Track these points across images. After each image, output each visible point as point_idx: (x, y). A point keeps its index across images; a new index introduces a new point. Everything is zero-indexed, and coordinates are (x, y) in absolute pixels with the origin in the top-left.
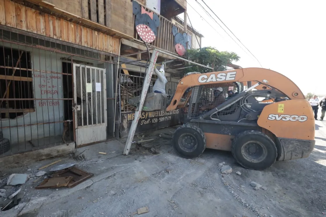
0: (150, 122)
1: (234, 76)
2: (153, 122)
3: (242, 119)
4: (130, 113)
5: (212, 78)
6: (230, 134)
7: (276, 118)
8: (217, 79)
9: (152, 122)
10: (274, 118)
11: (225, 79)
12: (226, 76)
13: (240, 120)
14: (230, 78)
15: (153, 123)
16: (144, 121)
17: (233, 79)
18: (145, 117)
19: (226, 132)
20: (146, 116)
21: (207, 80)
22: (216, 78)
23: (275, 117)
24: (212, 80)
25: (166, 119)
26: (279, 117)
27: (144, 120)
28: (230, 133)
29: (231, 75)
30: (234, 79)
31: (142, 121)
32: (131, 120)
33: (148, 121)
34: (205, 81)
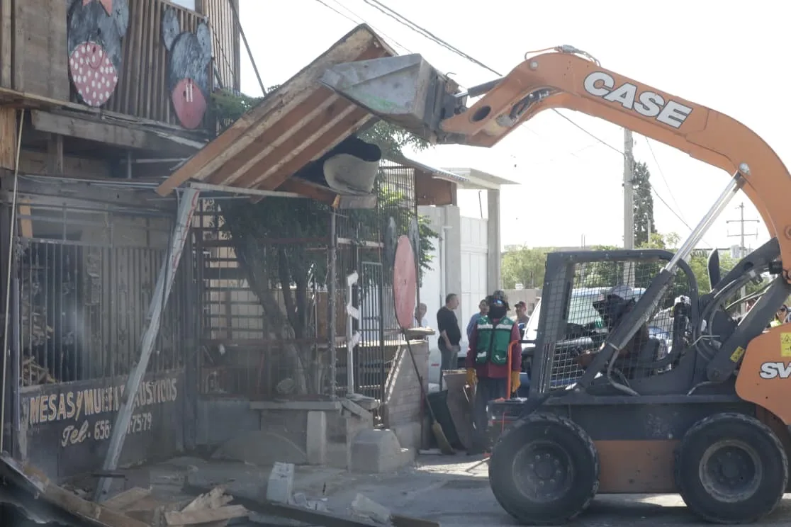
0: (89, 435)
1: (683, 118)
2: (97, 438)
3: (699, 385)
4: (35, 394)
5: (626, 93)
6: (670, 436)
7: (778, 373)
8: (635, 103)
9: (92, 435)
10: (774, 373)
11: (658, 115)
12: (662, 108)
13: (694, 389)
14: (670, 117)
15: (96, 441)
16: (71, 431)
17: (677, 124)
18: (75, 414)
19: (659, 431)
20: (76, 408)
21: (610, 92)
22: (637, 99)
23: (777, 369)
24: (621, 100)
25: (137, 426)
26: (785, 369)
27: (72, 427)
28: (672, 433)
29: (675, 110)
30: (677, 126)
31: (66, 429)
32: (37, 421)
33: (82, 432)
34: (602, 92)
